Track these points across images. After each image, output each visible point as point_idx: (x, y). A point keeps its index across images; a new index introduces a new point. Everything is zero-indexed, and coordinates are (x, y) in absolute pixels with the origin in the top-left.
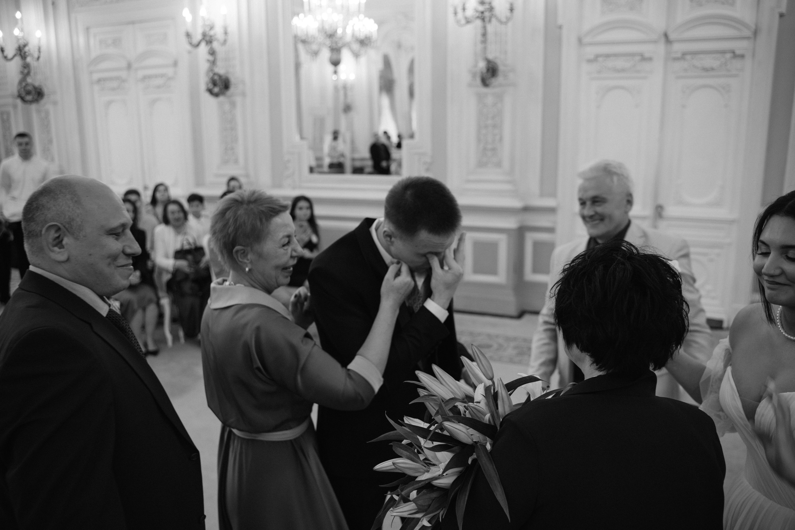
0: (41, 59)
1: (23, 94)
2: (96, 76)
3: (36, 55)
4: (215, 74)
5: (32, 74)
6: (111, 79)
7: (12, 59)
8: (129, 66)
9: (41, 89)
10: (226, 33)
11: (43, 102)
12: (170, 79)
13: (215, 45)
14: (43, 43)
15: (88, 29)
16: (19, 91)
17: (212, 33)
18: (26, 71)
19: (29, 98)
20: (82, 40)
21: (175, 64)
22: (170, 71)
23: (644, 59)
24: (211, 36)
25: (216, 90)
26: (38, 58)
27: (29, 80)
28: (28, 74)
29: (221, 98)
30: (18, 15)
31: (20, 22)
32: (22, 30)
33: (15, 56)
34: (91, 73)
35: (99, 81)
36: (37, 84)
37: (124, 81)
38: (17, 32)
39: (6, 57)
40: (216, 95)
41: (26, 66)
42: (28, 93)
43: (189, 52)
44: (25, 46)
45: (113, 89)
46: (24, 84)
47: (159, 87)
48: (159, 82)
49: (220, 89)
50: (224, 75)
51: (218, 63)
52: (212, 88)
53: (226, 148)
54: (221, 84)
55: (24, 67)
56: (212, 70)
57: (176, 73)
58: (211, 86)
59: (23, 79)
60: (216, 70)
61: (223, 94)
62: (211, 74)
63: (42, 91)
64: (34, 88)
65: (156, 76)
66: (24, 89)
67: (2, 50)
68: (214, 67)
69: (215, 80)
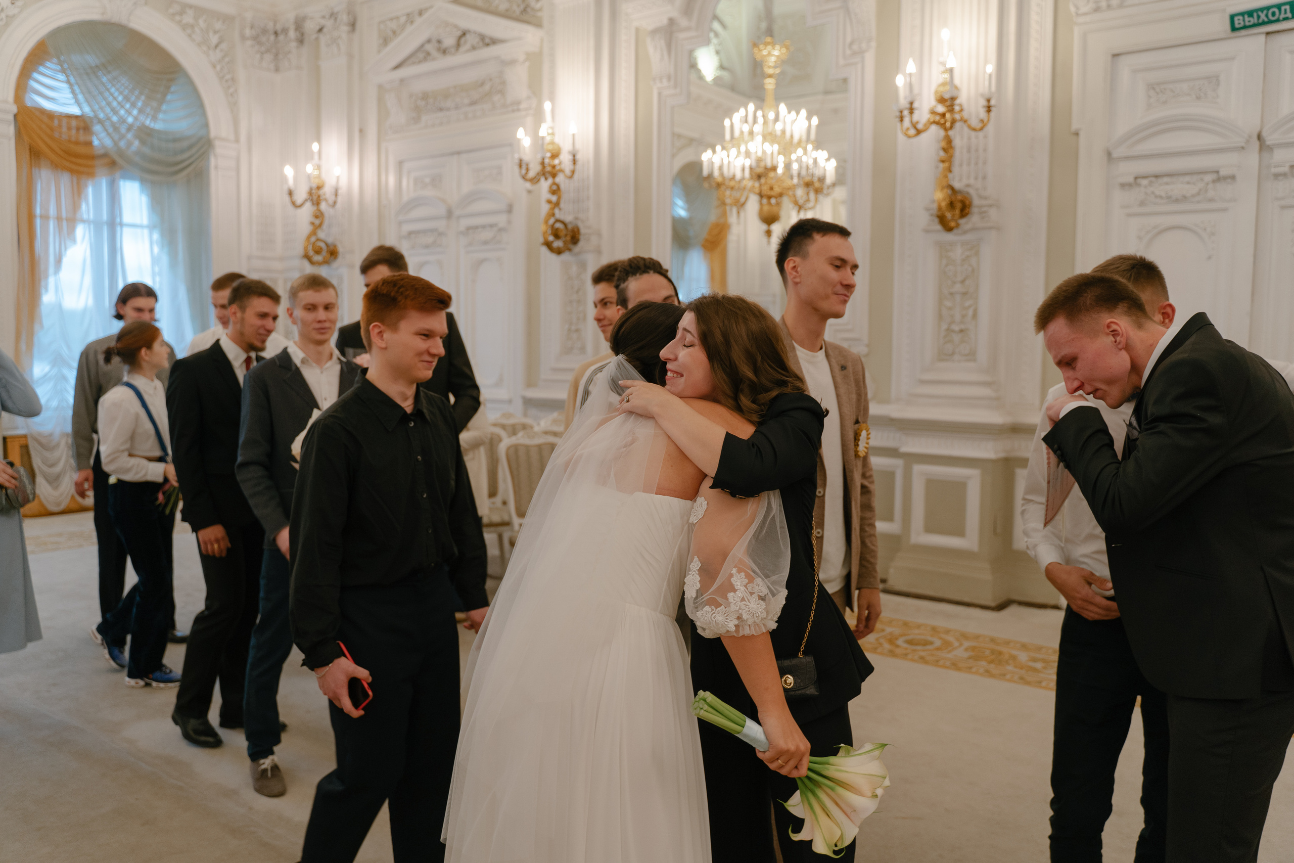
0: (338, 205)
1: (311, 253)
2: (407, 228)
3: (331, 201)
4: (557, 221)
5: (325, 226)
6: (424, 232)
7: (301, 206)
8: (449, 214)
9: (335, 246)
10: (574, 161)
11: (335, 264)
12: (501, 230)
13: (560, 179)
14: (343, 183)
15: (400, 163)
16: (306, 249)
17: (556, 162)
18: (317, 222)
19: (318, 258)
20: (392, 180)
21: (510, 209)
22: (501, 220)
23: (1220, 178)
24: (554, 167)
25: (558, 244)
26: (335, 203)
27: (321, 234)
28: (320, 225)
29: (566, 256)
30: (315, 147)
31: (316, 157)
32: (319, 167)
33: (306, 200)
34: (400, 223)
35: (410, 233)
36: (330, 240)
37: (441, 234)
38: (309, 169)
39: (294, 203)
40: (559, 252)
41: (319, 215)
42: (318, 252)
43: (529, 192)
44: (319, 188)
45: (427, 246)
46: (313, 239)
47: (486, 243)
48: (487, 235)
49: (565, 242)
50: (570, 223)
51: (562, 205)
52: (552, 242)
53: (569, 330)
54: (566, 235)
55: (316, 217)
56: (553, 215)
57: (509, 222)
58: (551, 238)
59: (314, 233)
60: (558, 214)
61: (570, 250)
62: (552, 221)
63: (336, 250)
64: (327, 245)
65: (484, 227)
66: (313, 247)
67: (290, 193)
68: (557, 211)
69: (557, 229)
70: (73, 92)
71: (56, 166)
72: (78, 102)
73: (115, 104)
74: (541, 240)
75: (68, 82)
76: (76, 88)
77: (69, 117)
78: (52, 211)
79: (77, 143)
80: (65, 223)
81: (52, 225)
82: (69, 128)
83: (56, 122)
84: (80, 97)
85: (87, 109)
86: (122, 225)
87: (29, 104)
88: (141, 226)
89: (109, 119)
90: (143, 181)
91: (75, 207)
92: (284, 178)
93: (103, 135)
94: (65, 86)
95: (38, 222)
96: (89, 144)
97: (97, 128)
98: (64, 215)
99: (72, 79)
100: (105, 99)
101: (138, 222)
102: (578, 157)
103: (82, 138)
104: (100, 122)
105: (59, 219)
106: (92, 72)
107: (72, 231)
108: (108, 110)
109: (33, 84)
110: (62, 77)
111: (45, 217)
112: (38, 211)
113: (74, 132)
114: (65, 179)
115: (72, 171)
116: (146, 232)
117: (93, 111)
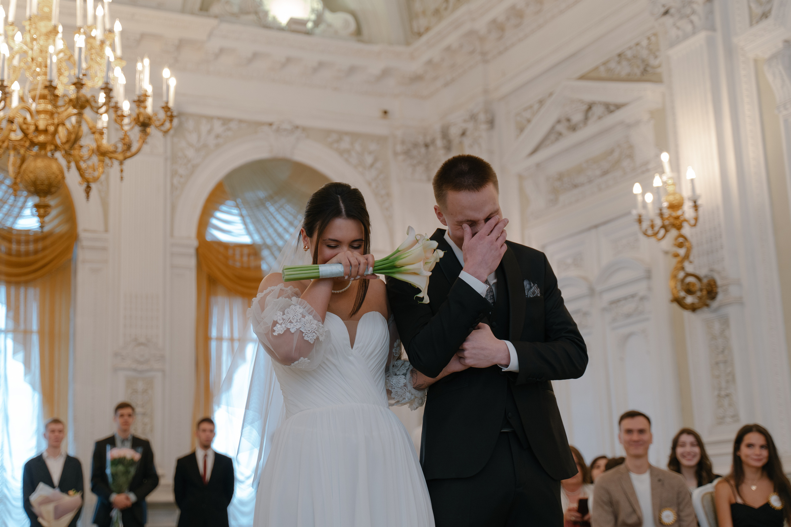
4: (688, 275)
8: (592, 292)
10: (695, 206)
12: (642, 299)
13: (686, 230)
17: (680, 212)
21: (649, 275)
22: (641, 288)
24: (679, 218)
25: (690, 300)
29: (702, 313)
40: (693, 308)
47: (629, 316)
48: (629, 307)
49: (700, 298)
50: (706, 276)
51: (691, 258)
52: (684, 298)
53: (719, 396)
54: (701, 290)
56: (683, 268)
57: (650, 289)
58: (682, 294)
60: (689, 268)
61: (707, 305)
62: (681, 275)
65: (625, 298)
68: (686, 264)
69: (689, 284)
70: (245, 224)
71: (230, 291)
72: (249, 233)
73: (280, 230)
74: (670, 297)
75: (241, 215)
76: (248, 220)
77: (242, 246)
78: (226, 333)
79: (249, 269)
80: (236, 345)
81: (225, 345)
82: (242, 255)
83: (230, 252)
84: (251, 227)
85: (257, 238)
87: (208, 238)
89: (275, 244)
93: (270, 259)
94: (237, 219)
95: (213, 345)
96: (259, 268)
97: (265, 253)
98: (236, 335)
99: (244, 212)
100: (272, 226)
102: (699, 202)
103: (253, 264)
104: (268, 247)
105: (232, 340)
106: (261, 204)
107: (242, 350)
108: (274, 235)
109: (214, 221)
110: (235, 211)
111: (220, 339)
112: (214, 333)
113: (245, 259)
114: (238, 303)
115: (242, 295)
117: (262, 238)
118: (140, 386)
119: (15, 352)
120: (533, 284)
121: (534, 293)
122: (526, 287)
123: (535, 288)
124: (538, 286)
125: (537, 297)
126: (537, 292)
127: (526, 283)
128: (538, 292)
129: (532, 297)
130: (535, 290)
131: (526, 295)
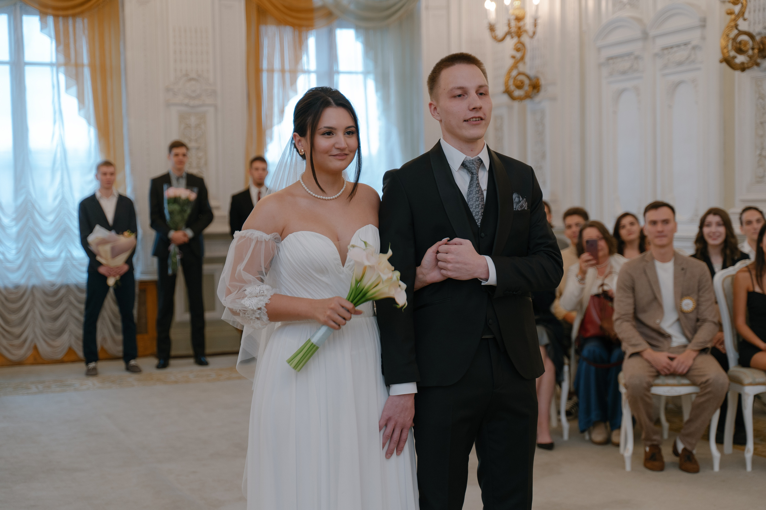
0: (536, 37)
1: (512, 88)
2: (605, 54)
4: (741, 33)
5: (527, 59)
7: (503, 39)
8: (645, 36)
9: (538, 79)
11: (537, 99)
12: (694, 48)
14: (544, 12)
16: (506, 84)
18: (518, 55)
19: (519, 93)
21: (703, 24)
22: (694, 37)
25: (740, 59)
26: (534, 35)
27: (521, 67)
28: (522, 58)
29: (752, 73)
33: (507, 34)
34: (599, 49)
35: (609, 60)
36: (532, 73)
37: (637, 58)
39: (496, 38)
40: (743, 68)
41: (520, 48)
42: (519, 87)
44: (521, 19)
45: (624, 73)
46: (514, 73)
47: (680, 64)
48: (681, 54)
49: (751, 57)
50: (759, 34)
51: (746, 15)
52: (735, 57)
53: (761, 155)
54: (753, 49)
55: (518, 50)
56: (736, 26)
57: (703, 38)
58: (733, 53)
59: (515, 66)
60: (743, 26)
61: (758, 65)
62: (733, 33)
63: (539, 84)
64: (528, 77)
65: (678, 46)
66: (514, 82)
67: (492, 28)
68: (740, 22)
69: (740, 43)
71: (281, 22)
74: (719, 56)
78: (277, 65)
80: (287, 76)
81: (277, 77)
86: (338, 72)
88: (356, 73)
90: (357, 28)
91: (297, 59)
92: (486, 12)
95: (265, 76)
98: (287, 67)
101: (353, 69)
105: (283, 71)
111: (271, 71)
112: (265, 65)
114: (288, 33)
115: (293, 25)
116: (361, 77)
118: (193, 121)
119: (67, 88)
120: (522, 198)
121: (522, 206)
122: (515, 200)
123: (524, 202)
124: (526, 200)
125: (524, 210)
126: (524, 206)
127: (515, 196)
128: (526, 206)
129: (519, 210)
130: (523, 204)
131: (514, 207)
